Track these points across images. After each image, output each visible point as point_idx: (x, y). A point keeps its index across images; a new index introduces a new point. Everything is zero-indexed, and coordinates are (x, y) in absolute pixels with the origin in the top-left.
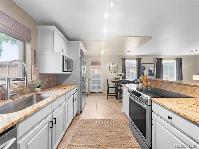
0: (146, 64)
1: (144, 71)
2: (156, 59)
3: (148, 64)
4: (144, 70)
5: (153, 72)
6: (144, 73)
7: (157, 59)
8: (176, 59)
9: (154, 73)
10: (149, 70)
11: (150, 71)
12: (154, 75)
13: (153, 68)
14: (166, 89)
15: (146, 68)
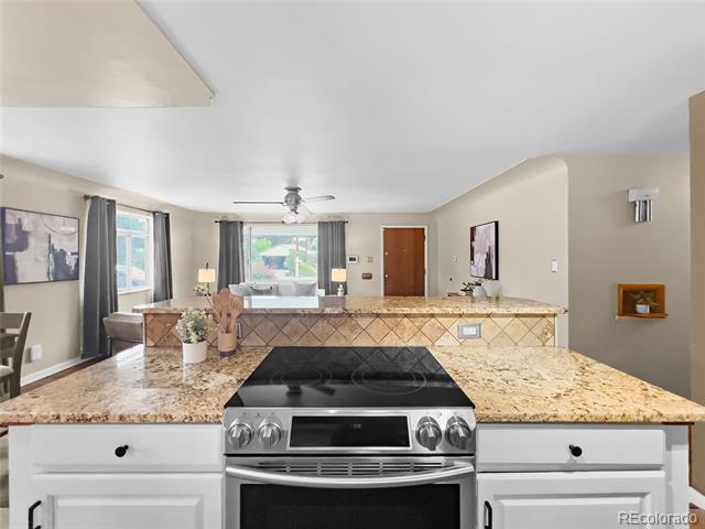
0: (32, 216)
1: (18, 256)
2: (86, 197)
3: (46, 218)
4: (21, 250)
5: (70, 261)
6: (18, 265)
7: (95, 198)
8: (154, 213)
9: (77, 265)
10: (51, 249)
11: (59, 257)
12: (76, 277)
13: (70, 239)
14: (330, 343)
15: (32, 240)
